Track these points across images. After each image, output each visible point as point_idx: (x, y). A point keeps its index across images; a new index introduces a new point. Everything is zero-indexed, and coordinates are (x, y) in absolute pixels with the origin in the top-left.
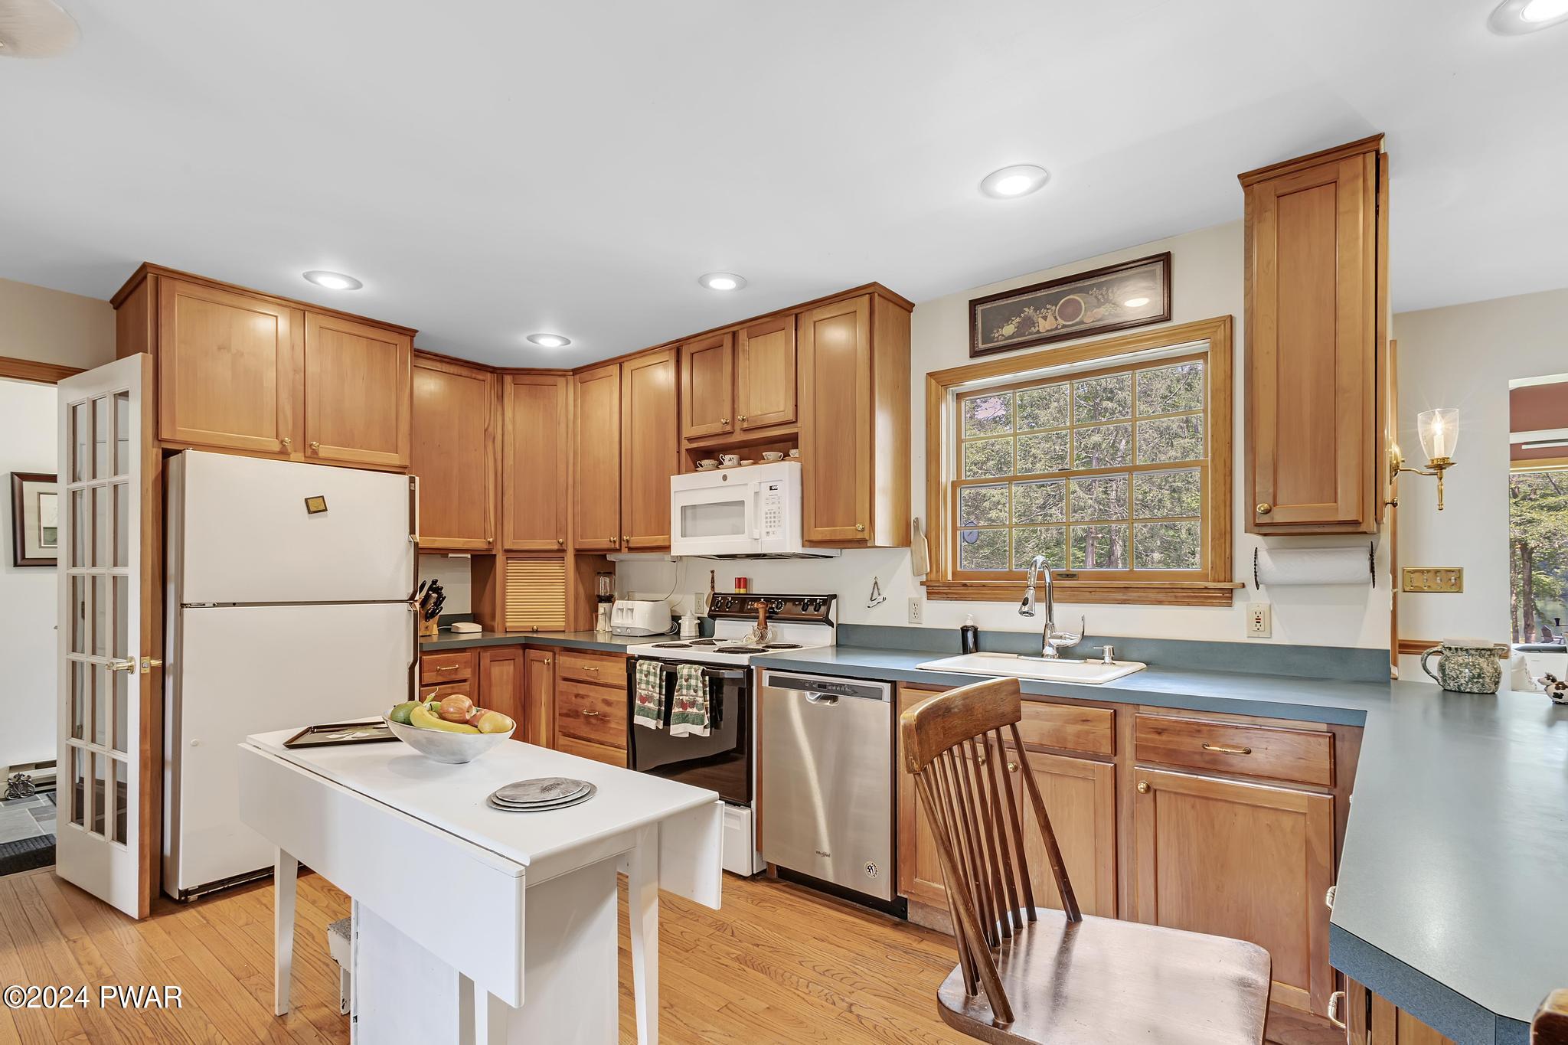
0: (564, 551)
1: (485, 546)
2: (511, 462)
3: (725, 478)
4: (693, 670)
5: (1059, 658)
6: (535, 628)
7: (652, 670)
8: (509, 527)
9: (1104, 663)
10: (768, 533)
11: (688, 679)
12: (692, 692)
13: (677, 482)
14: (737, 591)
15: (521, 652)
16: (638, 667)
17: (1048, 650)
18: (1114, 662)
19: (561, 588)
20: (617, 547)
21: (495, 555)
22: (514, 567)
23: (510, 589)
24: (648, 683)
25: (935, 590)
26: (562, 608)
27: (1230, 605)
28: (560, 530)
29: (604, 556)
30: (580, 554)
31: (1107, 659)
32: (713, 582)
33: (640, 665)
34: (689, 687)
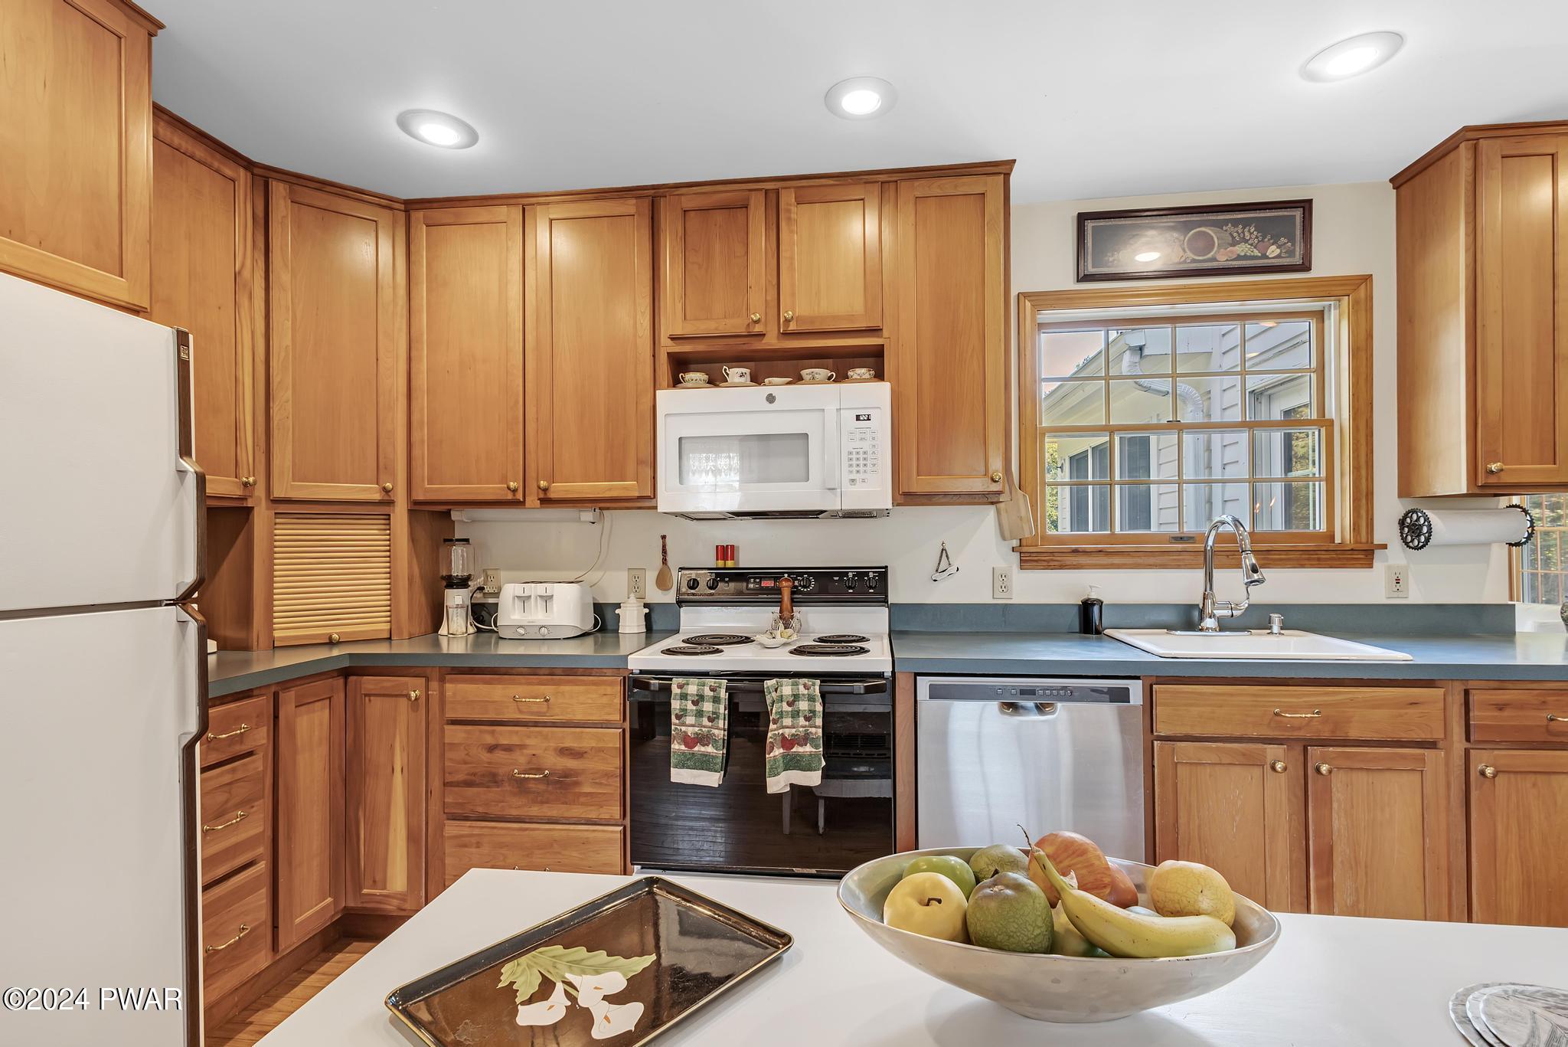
0: (390, 503)
1: (238, 492)
2: (288, 341)
3: (771, 399)
4: (801, 688)
5: (1220, 631)
6: (335, 636)
7: (707, 692)
8: (283, 459)
9: (1272, 633)
10: (853, 480)
11: (794, 701)
12: (802, 721)
13: (668, 399)
14: (721, 564)
15: (341, 681)
16: (675, 690)
17: (1209, 623)
18: (1282, 632)
19: (381, 565)
20: (520, 497)
21: (252, 508)
22: (285, 531)
23: (279, 570)
24: (700, 714)
25: (1031, 557)
26: (383, 600)
27: (1371, 566)
28: (381, 469)
29: (448, 513)
30: (418, 509)
31: (1276, 629)
32: (664, 551)
33: (680, 687)
34: (795, 714)
